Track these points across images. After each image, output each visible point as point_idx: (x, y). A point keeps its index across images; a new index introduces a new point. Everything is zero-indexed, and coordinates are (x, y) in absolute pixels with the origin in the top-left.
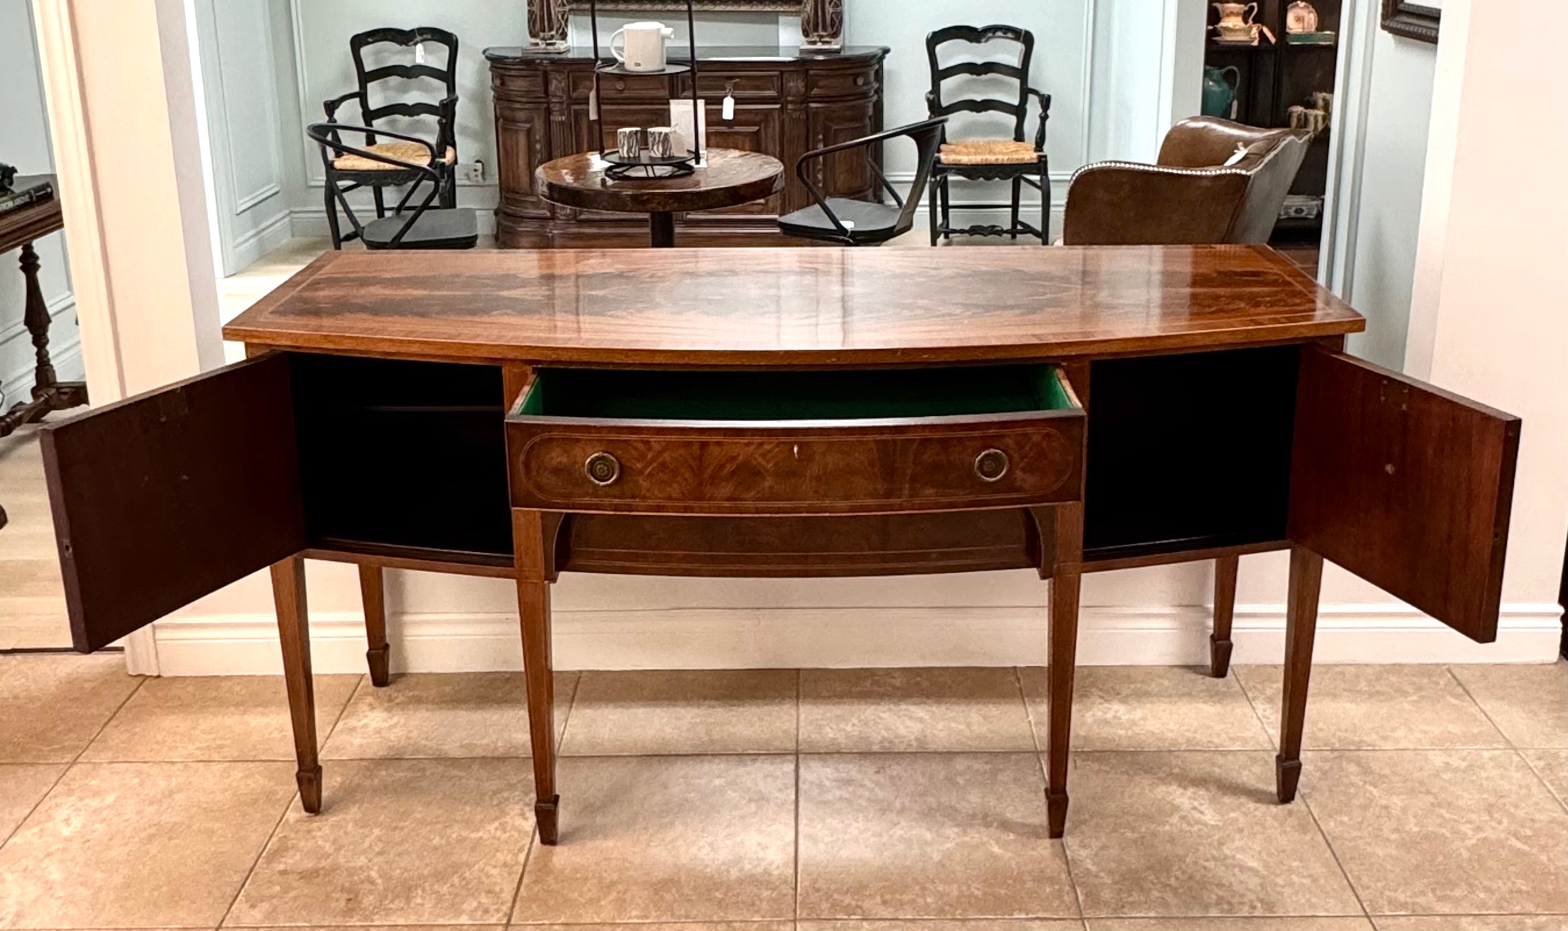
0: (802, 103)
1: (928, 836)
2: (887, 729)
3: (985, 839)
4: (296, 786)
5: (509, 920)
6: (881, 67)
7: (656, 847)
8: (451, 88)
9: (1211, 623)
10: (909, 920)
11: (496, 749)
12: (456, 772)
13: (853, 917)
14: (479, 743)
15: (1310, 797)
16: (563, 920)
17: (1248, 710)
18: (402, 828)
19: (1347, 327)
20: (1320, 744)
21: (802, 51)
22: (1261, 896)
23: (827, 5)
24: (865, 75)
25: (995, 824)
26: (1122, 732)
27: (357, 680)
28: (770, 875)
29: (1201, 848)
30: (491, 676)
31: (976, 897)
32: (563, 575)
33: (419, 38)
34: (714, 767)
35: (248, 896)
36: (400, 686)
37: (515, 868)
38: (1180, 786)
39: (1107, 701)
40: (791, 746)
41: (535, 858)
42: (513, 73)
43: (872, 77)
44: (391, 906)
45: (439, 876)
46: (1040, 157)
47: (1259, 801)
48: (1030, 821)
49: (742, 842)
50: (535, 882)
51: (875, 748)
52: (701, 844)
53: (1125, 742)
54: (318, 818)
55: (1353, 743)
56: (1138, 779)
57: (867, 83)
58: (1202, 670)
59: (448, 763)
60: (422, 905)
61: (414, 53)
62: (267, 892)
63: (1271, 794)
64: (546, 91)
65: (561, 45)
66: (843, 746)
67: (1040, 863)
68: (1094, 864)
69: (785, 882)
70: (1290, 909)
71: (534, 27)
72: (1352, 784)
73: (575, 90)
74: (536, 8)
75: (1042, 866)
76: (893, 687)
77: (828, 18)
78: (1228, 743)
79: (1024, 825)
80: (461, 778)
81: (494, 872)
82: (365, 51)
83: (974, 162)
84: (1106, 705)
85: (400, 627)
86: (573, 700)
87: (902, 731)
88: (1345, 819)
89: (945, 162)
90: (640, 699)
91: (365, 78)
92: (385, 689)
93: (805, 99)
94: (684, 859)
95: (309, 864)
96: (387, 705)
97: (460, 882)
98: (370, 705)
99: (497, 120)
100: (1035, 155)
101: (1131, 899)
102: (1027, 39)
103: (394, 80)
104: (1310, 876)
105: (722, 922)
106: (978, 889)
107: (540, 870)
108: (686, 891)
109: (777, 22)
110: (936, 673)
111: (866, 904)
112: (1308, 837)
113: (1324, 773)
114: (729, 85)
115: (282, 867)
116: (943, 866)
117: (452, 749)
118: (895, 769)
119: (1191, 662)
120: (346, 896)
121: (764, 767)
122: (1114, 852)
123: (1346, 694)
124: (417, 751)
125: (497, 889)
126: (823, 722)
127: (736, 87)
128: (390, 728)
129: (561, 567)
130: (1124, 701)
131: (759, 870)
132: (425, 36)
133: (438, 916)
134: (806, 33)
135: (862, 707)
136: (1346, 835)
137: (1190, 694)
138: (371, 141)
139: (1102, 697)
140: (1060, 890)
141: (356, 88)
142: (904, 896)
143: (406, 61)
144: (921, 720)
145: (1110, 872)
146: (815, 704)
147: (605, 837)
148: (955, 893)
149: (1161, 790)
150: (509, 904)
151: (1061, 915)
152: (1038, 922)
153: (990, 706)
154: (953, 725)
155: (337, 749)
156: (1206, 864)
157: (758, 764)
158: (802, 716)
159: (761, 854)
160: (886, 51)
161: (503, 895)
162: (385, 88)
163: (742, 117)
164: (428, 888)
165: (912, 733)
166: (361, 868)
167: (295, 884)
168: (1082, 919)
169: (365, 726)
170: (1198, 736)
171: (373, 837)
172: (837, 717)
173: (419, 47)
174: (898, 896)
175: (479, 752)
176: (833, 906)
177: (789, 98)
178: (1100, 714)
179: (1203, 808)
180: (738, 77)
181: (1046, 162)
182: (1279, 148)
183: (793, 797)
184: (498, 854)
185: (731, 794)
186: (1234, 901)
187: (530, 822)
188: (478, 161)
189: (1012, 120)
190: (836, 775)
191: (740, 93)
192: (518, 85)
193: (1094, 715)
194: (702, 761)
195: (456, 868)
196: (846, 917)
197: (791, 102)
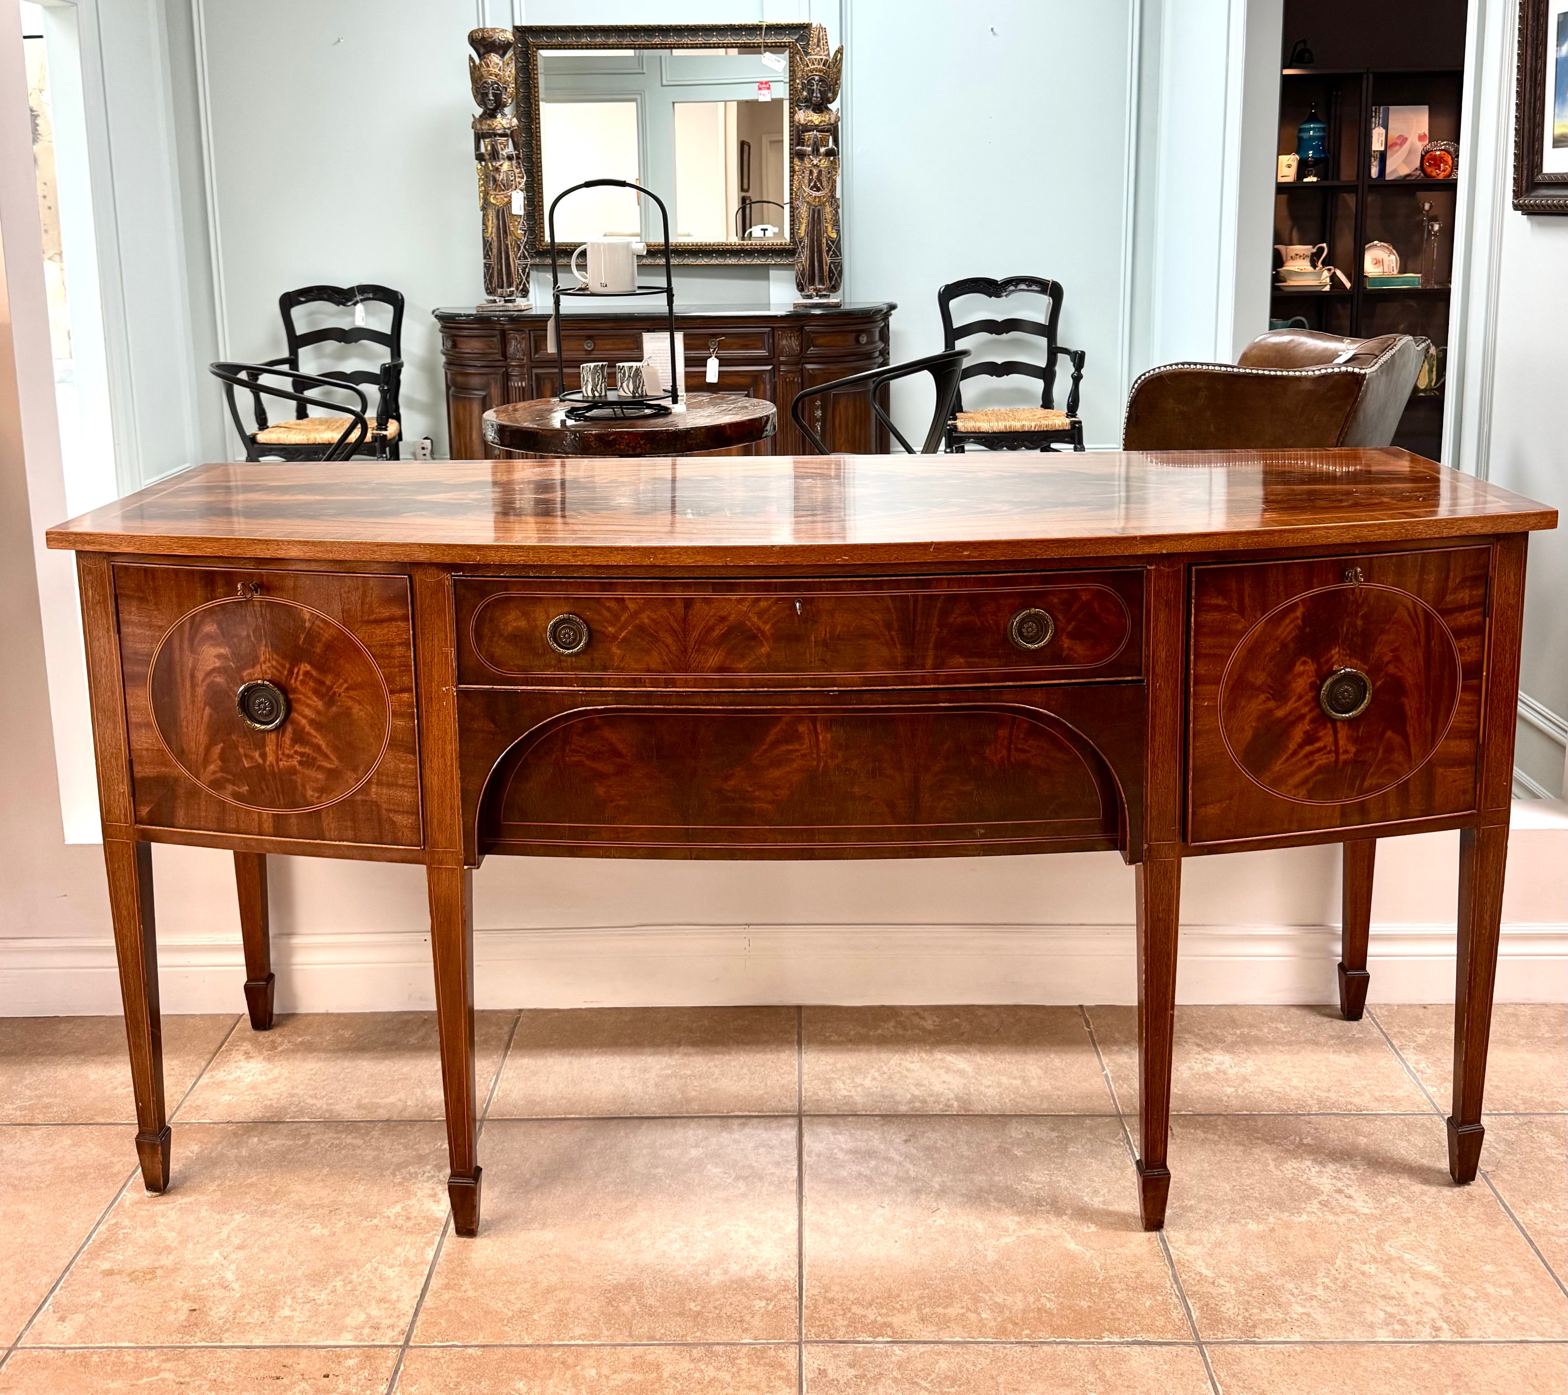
0: (797, 364)
1: (980, 1226)
2: (918, 1085)
3: (1056, 1232)
4: (135, 1158)
5: (407, 1341)
6: (887, 326)
7: (610, 1240)
8: (396, 352)
9: (1338, 948)
10: (958, 1343)
11: (405, 1108)
12: (349, 1140)
13: (880, 1339)
14: (382, 1102)
15: (1494, 1177)
16: (480, 1341)
17: (1395, 1062)
18: (274, 1212)
19: (1533, 521)
20: (1498, 1106)
21: (796, 306)
22: (1446, 1313)
23: (825, 254)
24: (870, 333)
25: (1069, 1212)
26: (1230, 1090)
27: (231, 1022)
28: (764, 1279)
29: (1354, 1245)
30: (406, 1017)
31: (1049, 1312)
32: (490, 861)
33: (359, 298)
34: (690, 1133)
35: (57, 1306)
36: (285, 1030)
37: (420, 1267)
38: (1315, 1160)
39: (1206, 1050)
40: (791, 1104)
41: (448, 1254)
42: (465, 332)
43: (877, 337)
44: (249, 1319)
45: (318, 1278)
46: (1073, 424)
47: (1426, 1182)
48: (1115, 1207)
49: (727, 1233)
50: (447, 1287)
51: (903, 1109)
52: (673, 1236)
53: (1235, 1103)
54: (163, 1199)
55: (1541, 1104)
56: (1257, 1151)
57: (871, 342)
58: (1328, 1011)
59: (340, 1128)
60: (290, 1318)
61: (353, 314)
62: (83, 1300)
63: (1439, 1172)
64: (504, 355)
65: (521, 303)
66: (860, 1106)
67: (1134, 1264)
68: (1208, 1266)
69: (786, 1289)
70: (1489, 1331)
71: (491, 283)
72: (1550, 1159)
73: (536, 352)
74: (493, 261)
75: (1138, 1268)
76: (923, 1030)
77: (826, 268)
78: (1374, 1105)
79: (1109, 1214)
80: (355, 1147)
81: (390, 1273)
82: (296, 312)
83: (996, 429)
84: (1206, 1055)
85: (288, 952)
86: (508, 1047)
87: (938, 1088)
88: (1548, 1206)
89: (963, 430)
90: (595, 1046)
91: (296, 342)
92: (266, 1033)
93: (801, 359)
94: (648, 1258)
95: (144, 1262)
96: (266, 1053)
97: (345, 1286)
98: (246, 1053)
99: (448, 388)
100: (1068, 421)
101: (1265, 1316)
102: (1054, 291)
103: (330, 345)
104: (1509, 1284)
105: (699, 1344)
106: (1050, 1300)
107: (453, 1270)
108: (651, 1301)
109: (767, 278)
110: (980, 1013)
111: (897, 1320)
112: (1500, 1231)
113: (1509, 1143)
114: (713, 344)
115: (106, 1266)
116: (1002, 1268)
117: (346, 1109)
118: (934, 1136)
119: (1311, 1000)
120: (187, 1306)
121: (758, 1133)
122: (1234, 1250)
123: (1523, 1042)
124: (302, 1112)
125: (394, 1296)
126: (833, 1075)
127: (721, 346)
128: (269, 1083)
129: (487, 848)
130: (1230, 1048)
131: (749, 1272)
132: (366, 295)
133: (313, 1333)
134: (801, 287)
135: (884, 1056)
136: (1551, 1228)
137: (1316, 1043)
138: (302, 414)
139: (1199, 1045)
140: (1164, 1302)
141: (285, 354)
142: (949, 1310)
143: (344, 324)
144: (961, 1073)
145: (1233, 1279)
146: (822, 1051)
147: (544, 1226)
148: (1020, 1305)
149: (1291, 1167)
150: (409, 1319)
151: (1169, 1337)
152: (1137, 1348)
153: (1052, 1056)
154: (1004, 1079)
155: (198, 1108)
156: (1365, 1268)
157: (747, 1130)
158: (805, 1067)
159: (753, 1251)
160: (893, 307)
161: (400, 1305)
162: (320, 355)
163: (728, 381)
164: (300, 1295)
165: (952, 1090)
166: (212, 1268)
167: (122, 1288)
168: (1200, 1344)
169: (238, 1079)
170: (1333, 1096)
171: (233, 1224)
172: (852, 1068)
173: (360, 307)
174: (940, 1310)
175: (383, 1114)
176: (852, 1323)
177: (782, 359)
178: (1197, 1067)
179: (1351, 1191)
180: (723, 335)
181: (1080, 429)
182: (1396, 348)
183: (796, 1174)
184: (399, 1249)
185: (713, 1170)
186: (1409, 1319)
187: (443, 1207)
188: (426, 438)
189: (1038, 385)
190: (850, 1145)
191: (725, 353)
192: (471, 346)
193: (1190, 1069)
194: (673, 1126)
195: (339, 1268)
196: (871, 1339)
197: (783, 363)
